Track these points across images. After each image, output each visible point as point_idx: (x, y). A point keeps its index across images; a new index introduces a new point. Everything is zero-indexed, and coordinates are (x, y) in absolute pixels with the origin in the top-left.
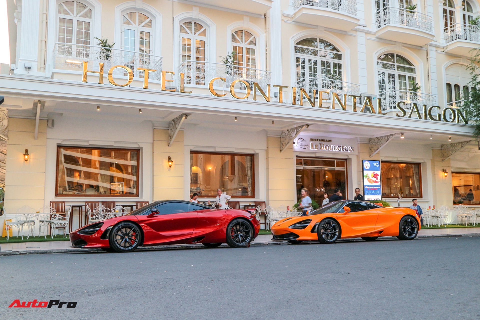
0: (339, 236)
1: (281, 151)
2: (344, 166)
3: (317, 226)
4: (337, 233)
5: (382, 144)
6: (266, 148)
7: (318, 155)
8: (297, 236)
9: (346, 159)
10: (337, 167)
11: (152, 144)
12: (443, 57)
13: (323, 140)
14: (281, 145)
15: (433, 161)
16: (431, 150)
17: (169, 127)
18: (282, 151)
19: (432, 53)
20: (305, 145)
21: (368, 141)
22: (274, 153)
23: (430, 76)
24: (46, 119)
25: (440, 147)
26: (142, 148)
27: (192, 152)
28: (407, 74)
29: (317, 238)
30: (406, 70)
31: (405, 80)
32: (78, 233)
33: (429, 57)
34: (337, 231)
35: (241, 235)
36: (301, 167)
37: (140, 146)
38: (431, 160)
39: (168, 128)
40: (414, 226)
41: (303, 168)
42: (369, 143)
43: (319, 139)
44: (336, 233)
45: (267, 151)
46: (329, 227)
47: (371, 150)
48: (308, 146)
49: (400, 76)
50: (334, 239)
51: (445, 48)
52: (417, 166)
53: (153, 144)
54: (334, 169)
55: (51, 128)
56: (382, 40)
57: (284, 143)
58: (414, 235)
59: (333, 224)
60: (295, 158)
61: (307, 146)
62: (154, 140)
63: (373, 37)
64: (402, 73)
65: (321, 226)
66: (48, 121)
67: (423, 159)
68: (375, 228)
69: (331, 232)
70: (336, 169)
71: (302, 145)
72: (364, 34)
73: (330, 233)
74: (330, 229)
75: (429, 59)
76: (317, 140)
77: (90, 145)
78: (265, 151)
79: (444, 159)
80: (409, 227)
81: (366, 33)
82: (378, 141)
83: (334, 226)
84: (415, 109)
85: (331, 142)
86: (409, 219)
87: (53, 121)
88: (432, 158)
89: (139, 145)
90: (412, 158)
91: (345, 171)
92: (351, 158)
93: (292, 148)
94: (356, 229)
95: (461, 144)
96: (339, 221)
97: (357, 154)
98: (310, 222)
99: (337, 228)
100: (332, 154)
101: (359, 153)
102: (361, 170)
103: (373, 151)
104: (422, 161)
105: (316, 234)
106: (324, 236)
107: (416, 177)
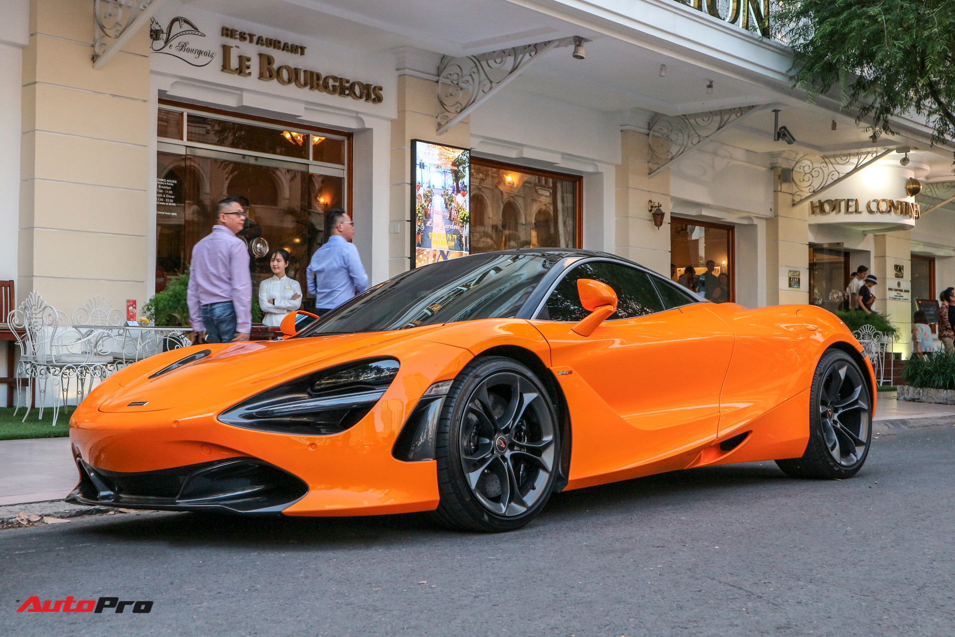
0: (559, 476)
1: (94, 58)
2: (339, 161)
3: (435, 409)
4: (548, 458)
5: (491, 82)
6: (23, 39)
8: (297, 488)
9: (350, 135)
10: (315, 159)
13: (273, 43)
15: (622, 172)
16: (620, 133)
18: (100, 62)
20: (200, 51)
21: (434, 71)
25: (646, 127)
29: (439, 498)
34: (548, 445)
36: (178, 147)
38: (617, 166)
40: (857, 401)
41: (182, 151)
42: (436, 78)
43: (256, 32)
44: (539, 452)
45: (29, 52)
46: (503, 419)
47: (442, 104)
48: (211, 56)
50: (531, 498)
52: (567, 185)
54: (303, 168)
57: (108, 22)
58: (860, 451)
59: (529, 397)
60: (154, 107)
61: (208, 59)
65: (457, 413)
67: (593, 161)
68: (718, 419)
69: (517, 450)
70: (313, 171)
71: (188, 50)
73: (508, 454)
74: (507, 431)
76: (250, 34)
78: (20, 49)
79: (655, 167)
80: (836, 410)
82: (475, 70)
83: (530, 406)
86: (841, 367)
88: (619, 162)
90: (566, 156)
91: (342, 179)
92: (370, 130)
95: (717, 119)
96: (558, 369)
97: (394, 115)
98: (385, 381)
99: (547, 421)
100: (302, 106)
101: (402, 111)
102: (408, 180)
103: (452, 109)
104: (590, 169)
105: (430, 465)
106: (474, 478)
107: (565, 223)
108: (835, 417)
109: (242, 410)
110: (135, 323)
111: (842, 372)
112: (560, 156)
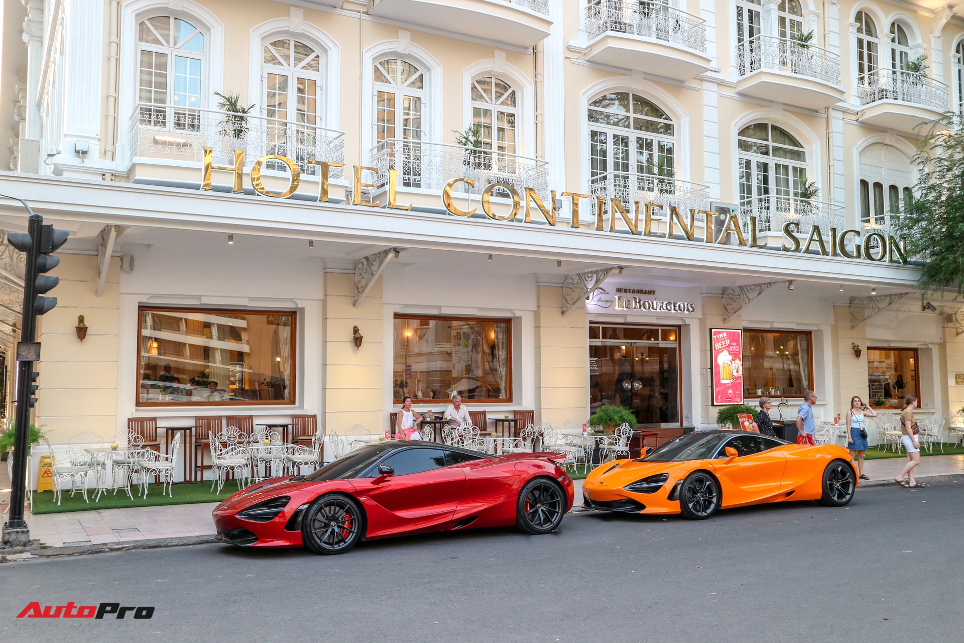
0: (719, 504)
1: (563, 313)
2: (674, 340)
3: (679, 487)
4: (714, 500)
5: (749, 299)
6: (535, 308)
7: (630, 320)
8: (643, 507)
9: (679, 327)
10: (661, 340)
11: (321, 302)
12: (855, 130)
13: (640, 292)
14: (564, 302)
15: (835, 329)
16: (832, 308)
17: (355, 270)
18: (566, 314)
19: (837, 123)
20: (607, 301)
21: (721, 292)
22: (550, 316)
23: (831, 167)
24: (119, 254)
25: (849, 302)
26: (302, 309)
27: (397, 316)
28: (791, 163)
29: (680, 510)
30: (788, 155)
31: (787, 174)
32: (237, 517)
33: (830, 130)
34: (714, 496)
35: (542, 510)
36: (598, 342)
37: (299, 306)
38: (831, 325)
39: (353, 272)
40: (847, 479)
41: (600, 344)
42: (722, 296)
43: (632, 288)
44: (712, 498)
45: (537, 314)
46: (700, 489)
47: (726, 309)
48: (611, 302)
49: (777, 166)
50: (709, 511)
51: (860, 114)
52: (804, 337)
53: (324, 302)
54: (656, 346)
55: (128, 272)
56: (748, 98)
57: (569, 298)
58: (848, 497)
59: (708, 483)
60: (588, 325)
61: (610, 304)
62: (326, 295)
63: (731, 93)
64: (782, 161)
65: (686, 488)
66: (122, 260)
67: (817, 325)
68: (780, 487)
69: (704, 498)
70: (661, 346)
71: (602, 301)
72: (714, 87)
73: (702, 499)
74: (701, 492)
75: (830, 134)
76: (629, 290)
77: (202, 304)
78: (533, 313)
79: (855, 324)
80: (838, 482)
81: (719, 84)
82: (741, 292)
83: (709, 485)
84: (815, 237)
85: (654, 294)
86: (839, 467)
87: (132, 259)
88: (833, 323)
89: (296, 304)
90: (798, 324)
91: (676, 348)
92: (688, 324)
93: (584, 307)
94: (747, 490)
95: (888, 299)
96: (718, 475)
97: (700, 317)
98: (666, 480)
99: (714, 489)
100: (655, 318)
101: (704, 314)
102: (709, 348)
103: (731, 311)
104: (815, 328)
105: (678, 502)
106: (691, 505)
107: (802, 357)
108: (838, 484)
109: (629, 487)
110: (586, 433)
111: (839, 469)
112: (795, 324)
